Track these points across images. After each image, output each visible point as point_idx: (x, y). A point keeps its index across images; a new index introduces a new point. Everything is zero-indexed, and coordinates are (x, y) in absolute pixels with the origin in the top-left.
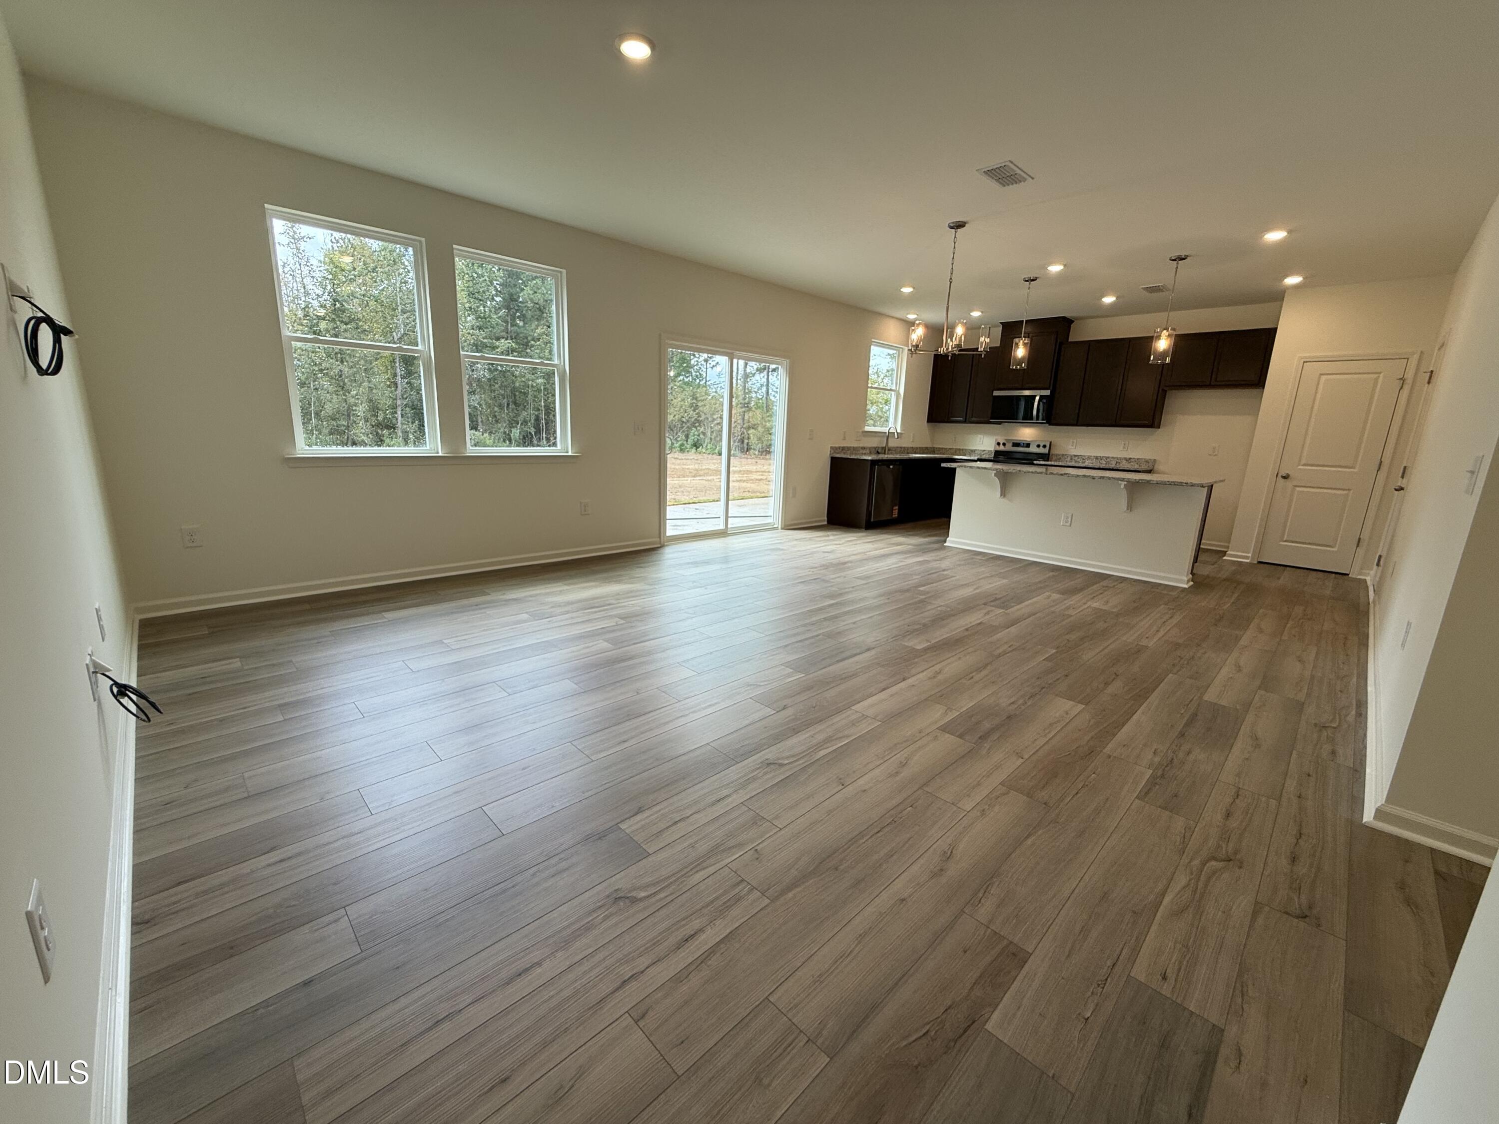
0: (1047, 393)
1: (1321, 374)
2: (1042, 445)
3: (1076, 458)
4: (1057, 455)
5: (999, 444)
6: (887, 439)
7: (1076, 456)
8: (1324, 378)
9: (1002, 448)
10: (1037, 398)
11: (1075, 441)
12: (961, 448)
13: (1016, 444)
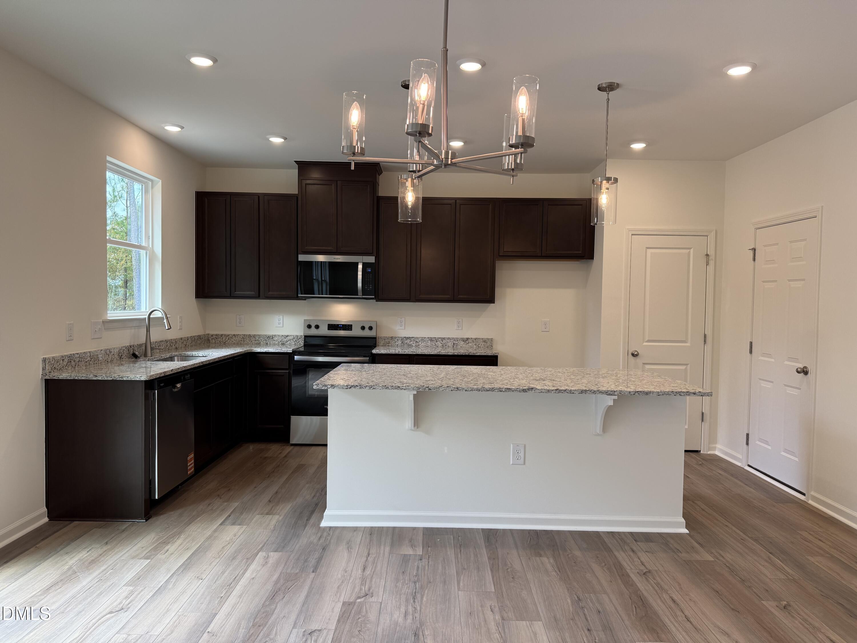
0: (371, 259)
1: (648, 248)
2: (367, 327)
3: (408, 341)
4: (385, 338)
5: (309, 327)
6: (148, 330)
7: (407, 338)
8: (649, 251)
9: (313, 332)
10: (360, 267)
11: (403, 319)
12: (252, 333)
13: (332, 327)
